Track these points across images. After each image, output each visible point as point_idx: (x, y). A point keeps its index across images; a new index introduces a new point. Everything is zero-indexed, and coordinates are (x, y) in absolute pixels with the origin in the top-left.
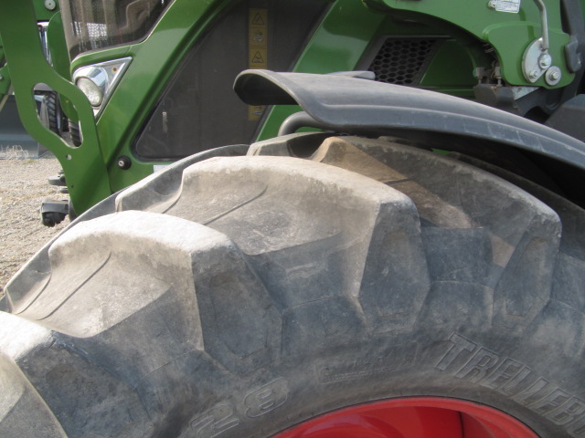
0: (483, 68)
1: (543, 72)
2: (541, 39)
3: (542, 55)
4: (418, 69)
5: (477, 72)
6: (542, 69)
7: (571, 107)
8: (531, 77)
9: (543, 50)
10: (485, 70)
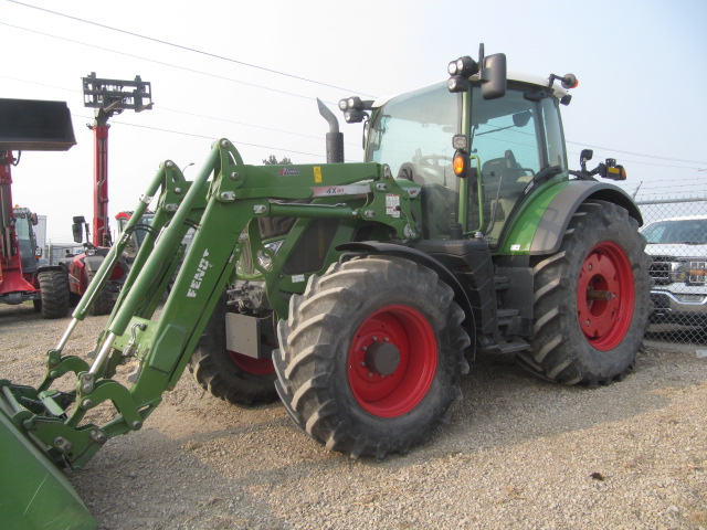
2: (408, 225)
3: (409, 230)
6: (410, 234)
8: (408, 237)
9: (409, 228)
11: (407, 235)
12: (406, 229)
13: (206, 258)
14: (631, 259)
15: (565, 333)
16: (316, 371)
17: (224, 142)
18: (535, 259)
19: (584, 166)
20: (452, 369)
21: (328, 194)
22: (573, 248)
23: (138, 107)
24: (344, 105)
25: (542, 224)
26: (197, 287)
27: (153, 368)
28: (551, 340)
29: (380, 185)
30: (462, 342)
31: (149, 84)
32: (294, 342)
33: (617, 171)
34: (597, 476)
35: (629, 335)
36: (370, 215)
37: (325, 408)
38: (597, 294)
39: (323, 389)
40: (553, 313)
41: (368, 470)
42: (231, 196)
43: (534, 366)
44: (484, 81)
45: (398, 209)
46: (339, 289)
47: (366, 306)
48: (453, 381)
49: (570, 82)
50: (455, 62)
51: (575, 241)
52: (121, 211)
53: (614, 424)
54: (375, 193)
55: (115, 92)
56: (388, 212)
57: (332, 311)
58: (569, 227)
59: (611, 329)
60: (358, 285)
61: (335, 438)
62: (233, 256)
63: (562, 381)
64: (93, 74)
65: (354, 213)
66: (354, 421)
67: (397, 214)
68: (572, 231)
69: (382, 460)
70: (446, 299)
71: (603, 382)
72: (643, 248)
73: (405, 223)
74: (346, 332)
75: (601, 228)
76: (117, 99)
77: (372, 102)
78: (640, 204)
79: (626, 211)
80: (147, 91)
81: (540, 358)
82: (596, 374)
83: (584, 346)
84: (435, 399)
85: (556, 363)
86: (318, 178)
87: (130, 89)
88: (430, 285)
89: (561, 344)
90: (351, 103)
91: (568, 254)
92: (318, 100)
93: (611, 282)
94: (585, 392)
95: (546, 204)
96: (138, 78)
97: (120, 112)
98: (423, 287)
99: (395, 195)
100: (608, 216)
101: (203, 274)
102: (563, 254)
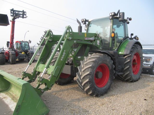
3: (101, 48)
13: (65, 52)
14: (140, 56)
15: (130, 71)
16: (89, 77)
17: (69, 26)
18: (125, 55)
19: (131, 37)
20: (112, 78)
21: (87, 39)
22: (132, 53)
23: (23, 17)
24: (82, 20)
25: (126, 48)
26: (63, 58)
27: (54, 76)
28: (127, 72)
30: (114, 72)
31: (26, 12)
32: (84, 71)
33: (137, 38)
34: (145, 100)
35: (139, 72)
36: (94, 45)
37: (91, 85)
38: (134, 63)
39: (90, 81)
40: (128, 67)
41: (97, 99)
42: (71, 38)
43: (122, 77)
44: (120, 18)
45: (99, 43)
46: (94, 60)
47: (99, 63)
48: (112, 80)
49: (130, 19)
50: (112, 13)
51: (132, 52)
52: (17, 41)
53: (142, 90)
54: (95, 40)
55: (18, 13)
56: (97, 44)
57: (93, 65)
58: (132, 49)
59: (136, 70)
60: (97, 59)
61: (92, 92)
62: (70, 52)
63: (127, 81)
64: (13, 9)
66: (95, 88)
67: (99, 45)
68: (132, 50)
69: (100, 96)
70: (112, 63)
71: (135, 81)
72: (142, 54)
74: (95, 69)
75: (137, 50)
76: (18, 15)
77: (89, 20)
78: (142, 45)
79: (140, 46)
80: (25, 14)
81: (124, 76)
82: (134, 79)
83: (132, 74)
84: (109, 84)
85: (127, 77)
87: (21, 13)
88: (109, 60)
89: (129, 73)
90: (84, 20)
91: (131, 55)
92: (77, 19)
93: (136, 61)
94: (132, 83)
95: (126, 44)
96: (23, 11)
97: (18, 18)
98: (108, 60)
99: (99, 40)
100: (138, 47)
101: (64, 55)
102: (130, 55)
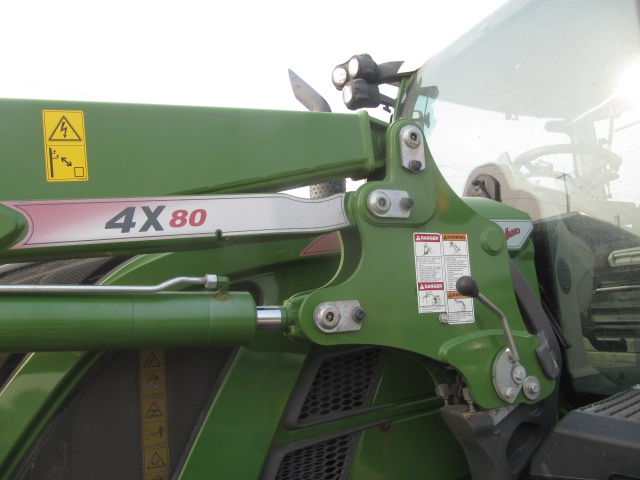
0: (445, 385)
1: (520, 387)
2: (508, 350)
3: (513, 368)
4: (366, 387)
5: (441, 391)
6: (518, 384)
7: (566, 432)
8: (508, 397)
9: (514, 362)
10: (449, 387)
11: (509, 391)
12: (502, 366)
21: (116, 235)
24: (341, 76)
29: (390, 198)
45: (467, 289)
54: (366, 230)
56: (425, 303)
65: (270, 314)
67: (462, 311)
73: (499, 343)
77: (398, 64)
86: (69, 160)
90: (354, 69)
92: (291, 73)
99: (451, 236)
